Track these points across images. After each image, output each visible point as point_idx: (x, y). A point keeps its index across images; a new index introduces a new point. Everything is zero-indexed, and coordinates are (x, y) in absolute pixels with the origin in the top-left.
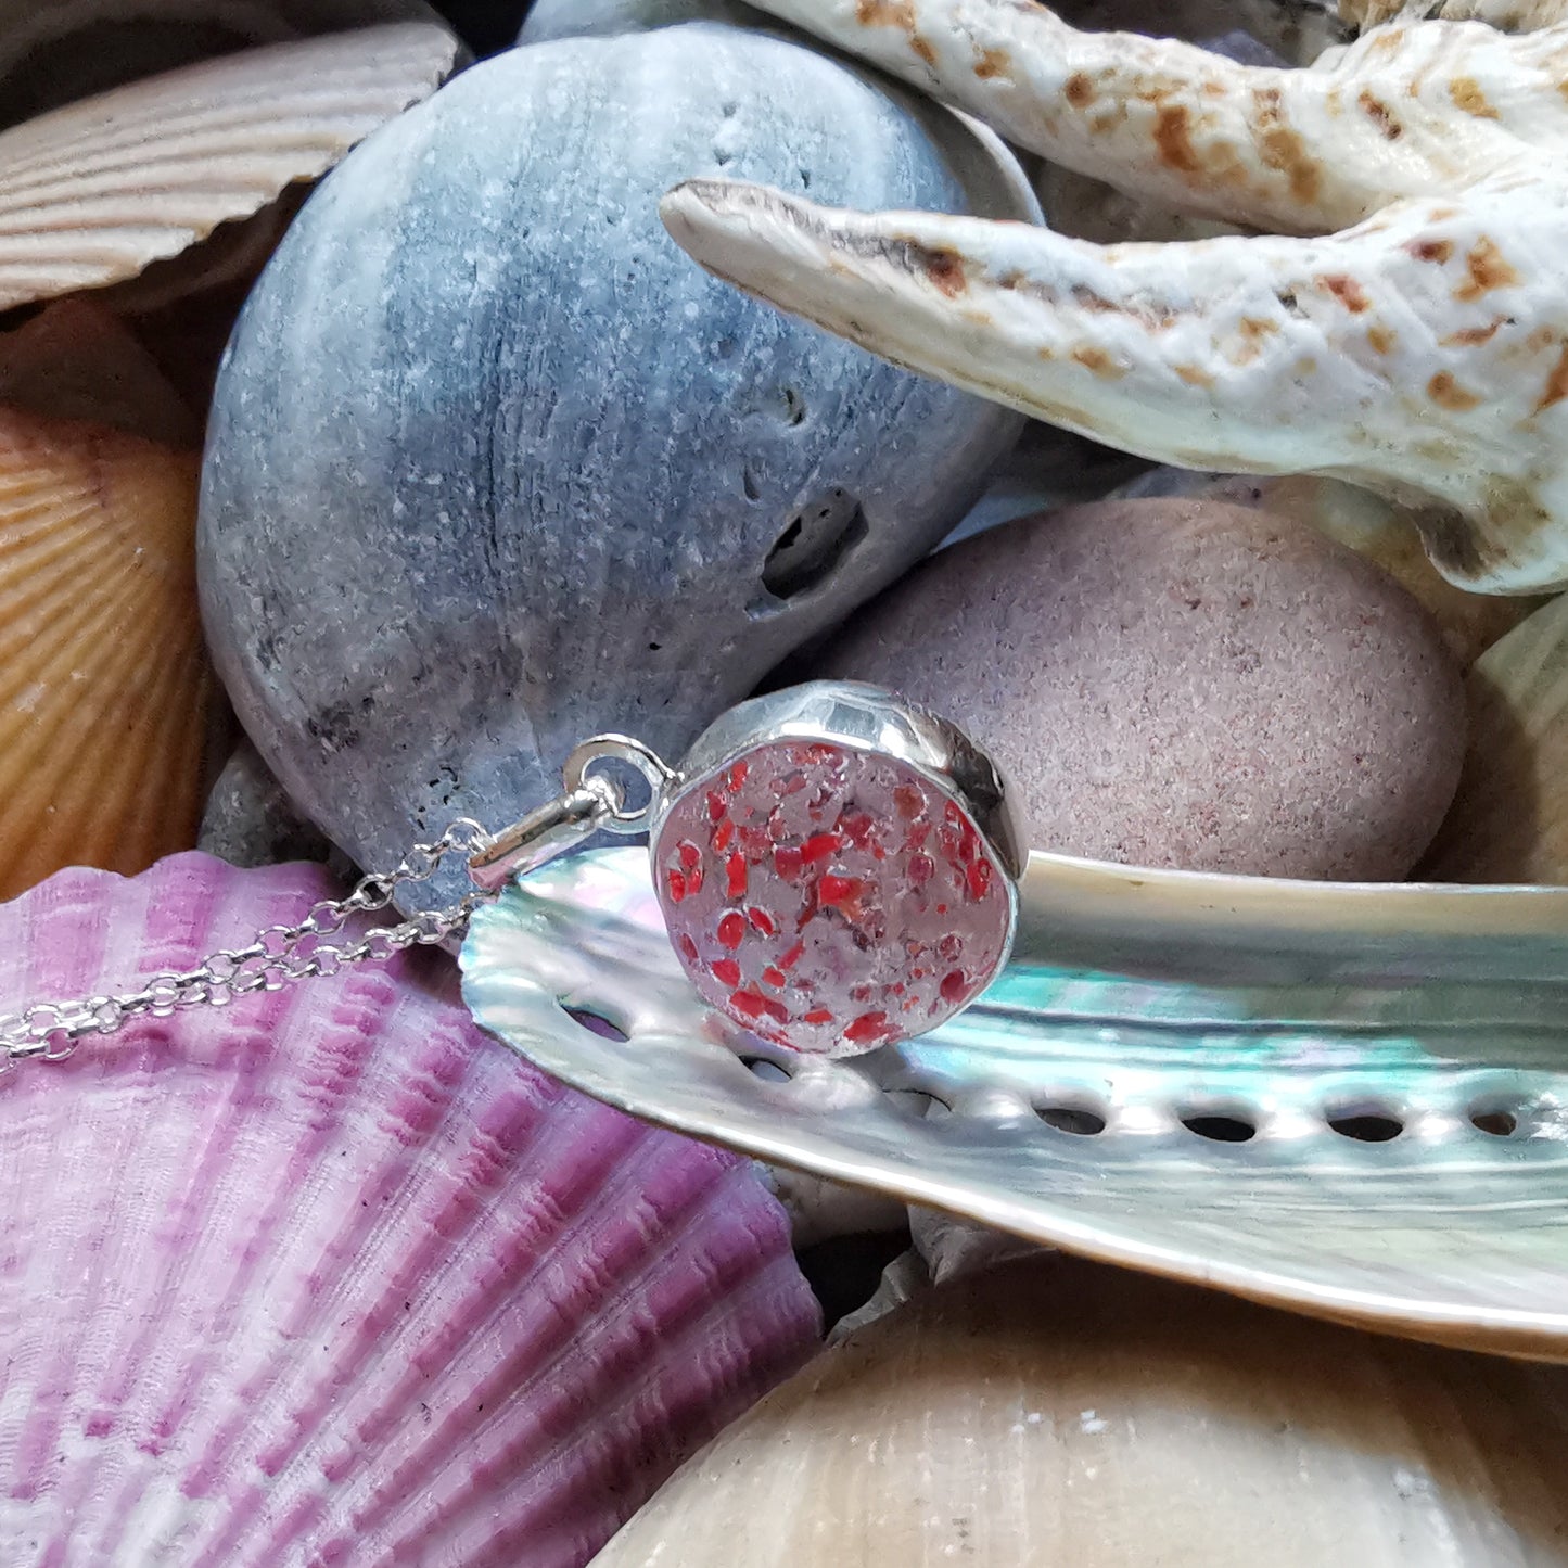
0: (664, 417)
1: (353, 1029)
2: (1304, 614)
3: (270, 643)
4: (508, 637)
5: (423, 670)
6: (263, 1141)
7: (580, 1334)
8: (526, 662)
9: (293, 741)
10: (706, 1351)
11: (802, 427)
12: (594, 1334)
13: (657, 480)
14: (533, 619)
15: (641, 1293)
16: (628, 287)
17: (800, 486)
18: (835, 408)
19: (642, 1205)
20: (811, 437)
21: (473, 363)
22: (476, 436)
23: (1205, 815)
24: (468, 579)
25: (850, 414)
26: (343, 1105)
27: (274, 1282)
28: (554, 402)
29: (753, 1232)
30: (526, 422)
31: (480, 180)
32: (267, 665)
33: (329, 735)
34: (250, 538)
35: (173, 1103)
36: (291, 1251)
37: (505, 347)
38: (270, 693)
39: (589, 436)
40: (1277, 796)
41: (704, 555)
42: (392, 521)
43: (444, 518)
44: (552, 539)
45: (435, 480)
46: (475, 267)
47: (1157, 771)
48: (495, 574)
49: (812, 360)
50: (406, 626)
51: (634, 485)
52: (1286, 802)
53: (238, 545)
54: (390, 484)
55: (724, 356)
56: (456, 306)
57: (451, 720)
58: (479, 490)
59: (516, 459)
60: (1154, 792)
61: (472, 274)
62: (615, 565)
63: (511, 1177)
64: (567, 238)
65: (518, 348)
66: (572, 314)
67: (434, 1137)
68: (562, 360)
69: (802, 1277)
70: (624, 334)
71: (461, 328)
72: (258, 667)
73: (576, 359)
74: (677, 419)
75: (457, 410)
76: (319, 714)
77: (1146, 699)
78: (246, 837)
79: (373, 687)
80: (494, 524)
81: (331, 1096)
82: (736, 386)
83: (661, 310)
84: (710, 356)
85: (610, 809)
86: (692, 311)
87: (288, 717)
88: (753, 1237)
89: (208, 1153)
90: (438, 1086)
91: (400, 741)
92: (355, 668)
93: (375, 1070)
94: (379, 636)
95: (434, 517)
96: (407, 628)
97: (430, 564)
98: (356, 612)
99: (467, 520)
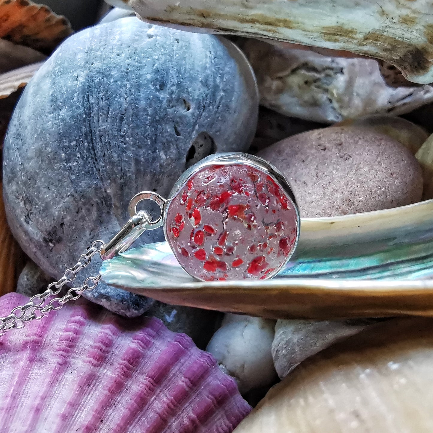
0: (145, 110)
1: (71, 333)
2: (360, 142)
3: (28, 215)
4: (106, 192)
5: (79, 208)
6: (41, 372)
7: (169, 424)
8: (113, 199)
9: (39, 247)
10: (217, 426)
11: (190, 110)
12: (174, 424)
13: (146, 131)
14: (113, 184)
15: (189, 409)
16: (127, 73)
17: (193, 130)
18: (199, 104)
19: (183, 379)
20: (193, 114)
21: (81, 103)
22: (85, 126)
23: (348, 201)
24: (89, 174)
25: (204, 107)
26: (69, 357)
27: (48, 419)
28: (109, 110)
29: (225, 385)
30: (100, 119)
31: (75, 54)
32: (28, 223)
33: (51, 241)
34: (18, 183)
35: (5, 364)
36: (54, 406)
37: (90, 97)
38: (30, 232)
39: (122, 119)
40: (369, 190)
41: (166, 155)
42: (62, 160)
43: (79, 155)
44: (115, 155)
45: (74, 143)
46: (77, 76)
47: (328, 193)
48: (98, 170)
49: (189, 89)
50: (71, 195)
51: (140, 133)
52: (373, 191)
53: (14, 187)
54: (59, 148)
55: (161, 90)
56: (73, 88)
57: (90, 225)
58: (89, 143)
59: (99, 131)
60: (328, 199)
61: (77, 79)
62: (137, 161)
63: (135, 374)
64: (105, 62)
65: (95, 96)
66: (111, 83)
67: (105, 364)
68: (109, 98)
69: (244, 400)
70: (128, 86)
71: (76, 94)
72: (25, 224)
73: (114, 96)
74: (149, 110)
75: (78, 119)
76: (46, 234)
77: (317, 176)
78: (30, 289)
79: (63, 219)
80: (95, 153)
81: (64, 354)
82: (166, 99)
83: (139, 77)
84: (157, 90)
85: (147, 221)
86: (149, 77)
87: (37, 238)
88: (225, 387)
89: (19, 377)
90: (104, 348)
91: (75, 236)
92: (56, 214)
93: (81, 346)
94: (63, 201)
95: (75, 155)
96: (72, 195)
97: (76, 171)
98: (54, 195)
99: (86, 154)
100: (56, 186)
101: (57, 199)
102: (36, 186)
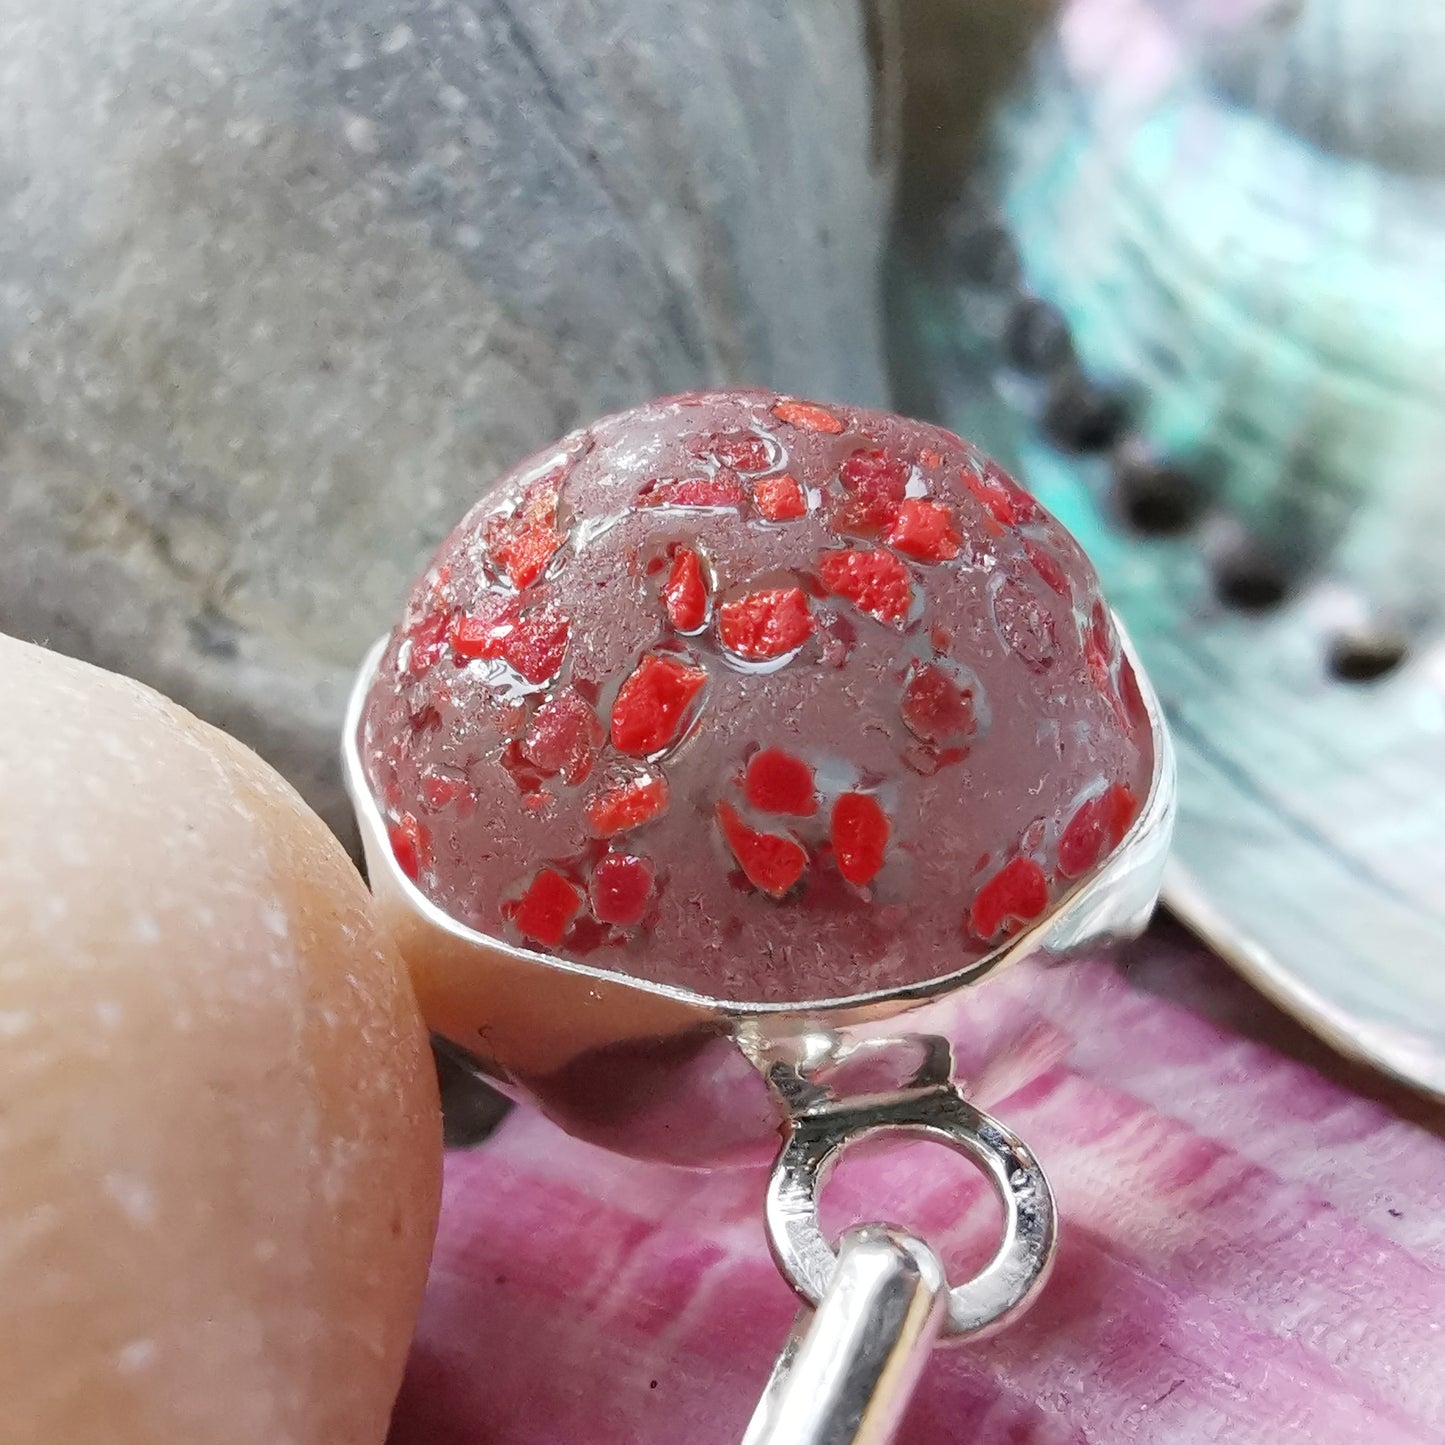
3: (209, 607)
32: (226, 652)
42: (361, 164)
45: (399, 40)
48: (591, 159)
50: (493, 346)
54: (318, 98)
80: (540, 67)
94: (447, 405)
95: (435, 107)
96: (498, 348)
97: (471, 202)
98: (378, 391)
99: (494, 81)
100: (372, 333)
101: (411, 407)
102: (220, 393)
